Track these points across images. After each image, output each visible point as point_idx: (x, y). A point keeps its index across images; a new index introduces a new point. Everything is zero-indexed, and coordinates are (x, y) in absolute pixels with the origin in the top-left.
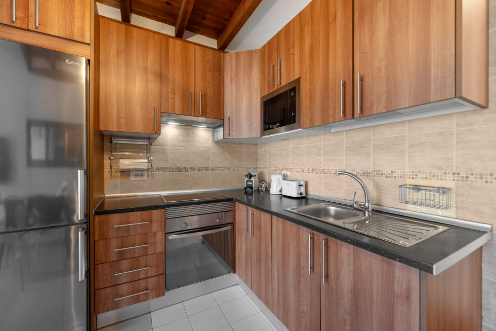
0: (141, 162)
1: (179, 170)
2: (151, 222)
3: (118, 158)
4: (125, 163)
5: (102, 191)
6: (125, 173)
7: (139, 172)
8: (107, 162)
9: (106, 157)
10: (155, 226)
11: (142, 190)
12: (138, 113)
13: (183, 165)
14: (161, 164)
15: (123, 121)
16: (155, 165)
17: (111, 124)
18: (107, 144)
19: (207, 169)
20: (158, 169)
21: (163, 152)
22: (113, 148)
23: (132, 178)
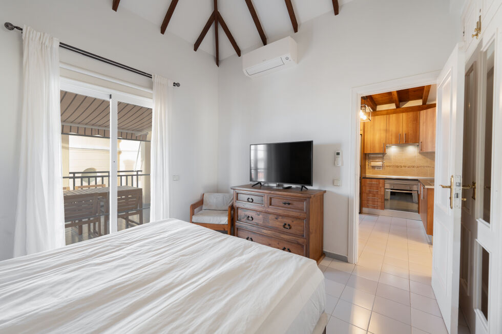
0: (379, 163)
1: (398, 167)
2: (379, 183)
3: (370, 162)
4: (373, 164)
5: (365, 173)
6: (373, 167)
7: (379, 167)
8: (367, 163)
9: (367, 161)
10: (381, 185)
11: (380, 174)
12: (377, 146)
13: (399, 165)
14: (388, 164)
15: (372, 150)
16: (386, 164)
17: (368, 151)
18: (367, 157)
19: (414, 167)
20: (387, 166)
21: (390, 159)
22: (369, 158)
23: (376, 169)
